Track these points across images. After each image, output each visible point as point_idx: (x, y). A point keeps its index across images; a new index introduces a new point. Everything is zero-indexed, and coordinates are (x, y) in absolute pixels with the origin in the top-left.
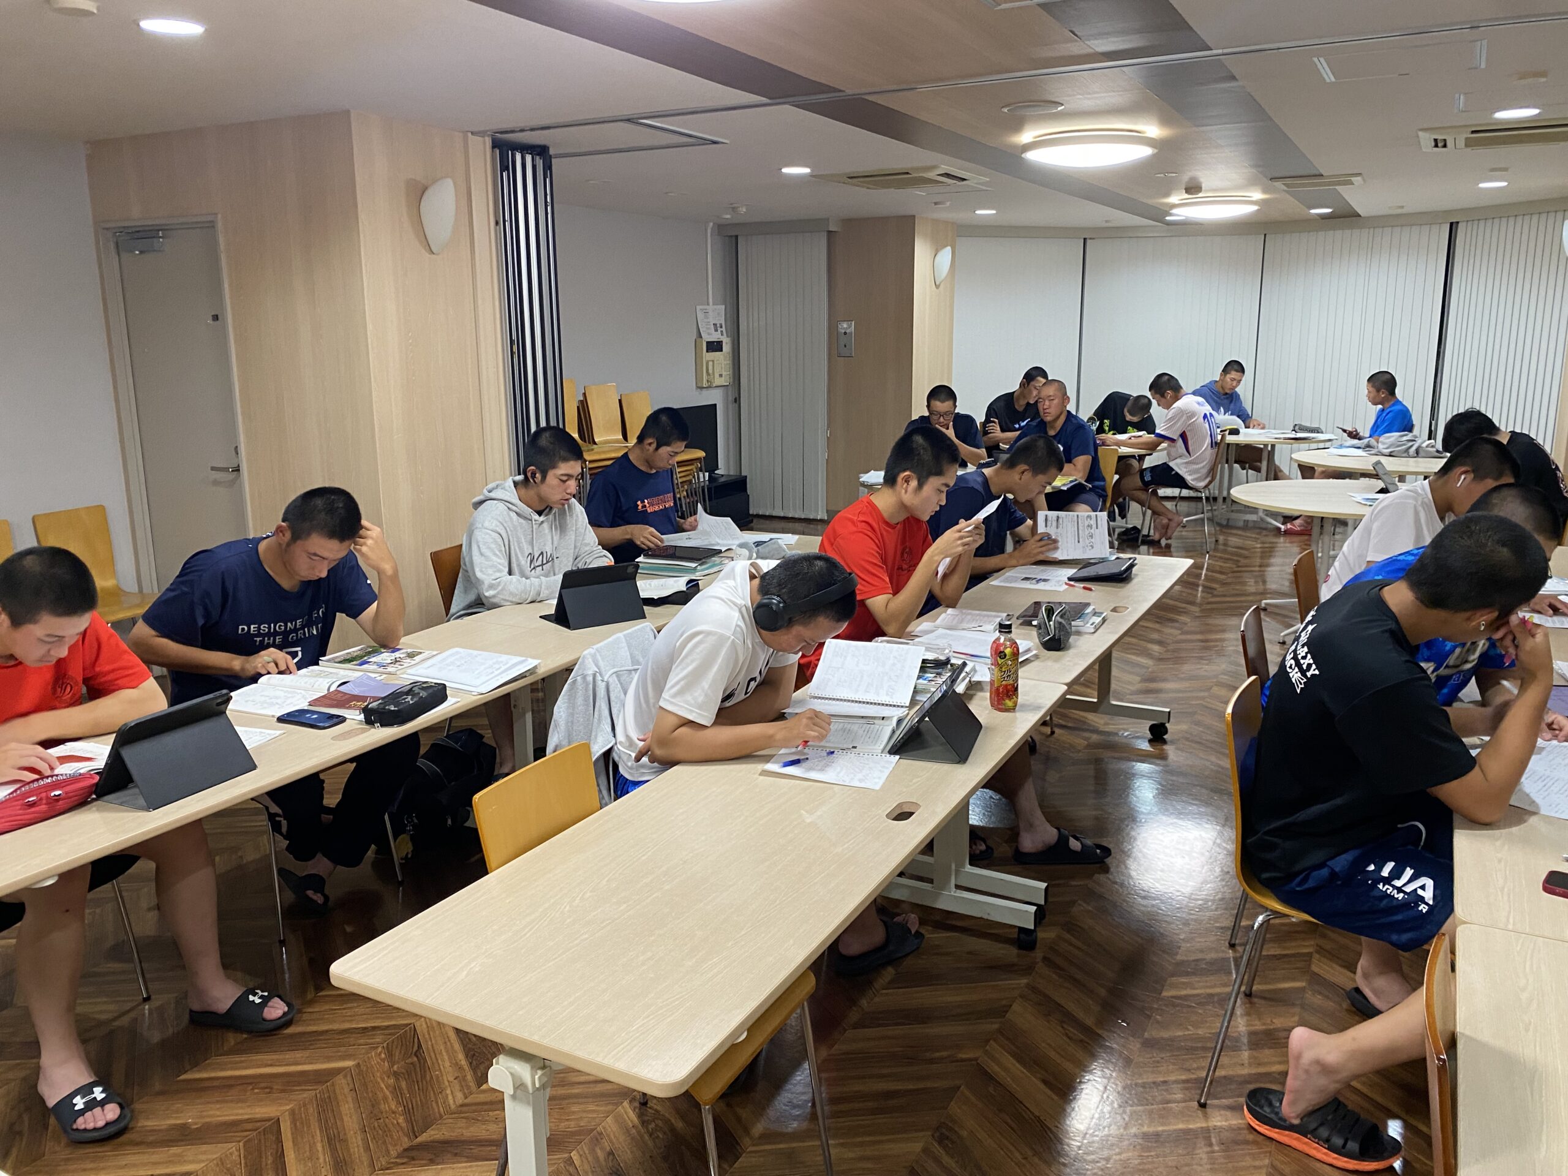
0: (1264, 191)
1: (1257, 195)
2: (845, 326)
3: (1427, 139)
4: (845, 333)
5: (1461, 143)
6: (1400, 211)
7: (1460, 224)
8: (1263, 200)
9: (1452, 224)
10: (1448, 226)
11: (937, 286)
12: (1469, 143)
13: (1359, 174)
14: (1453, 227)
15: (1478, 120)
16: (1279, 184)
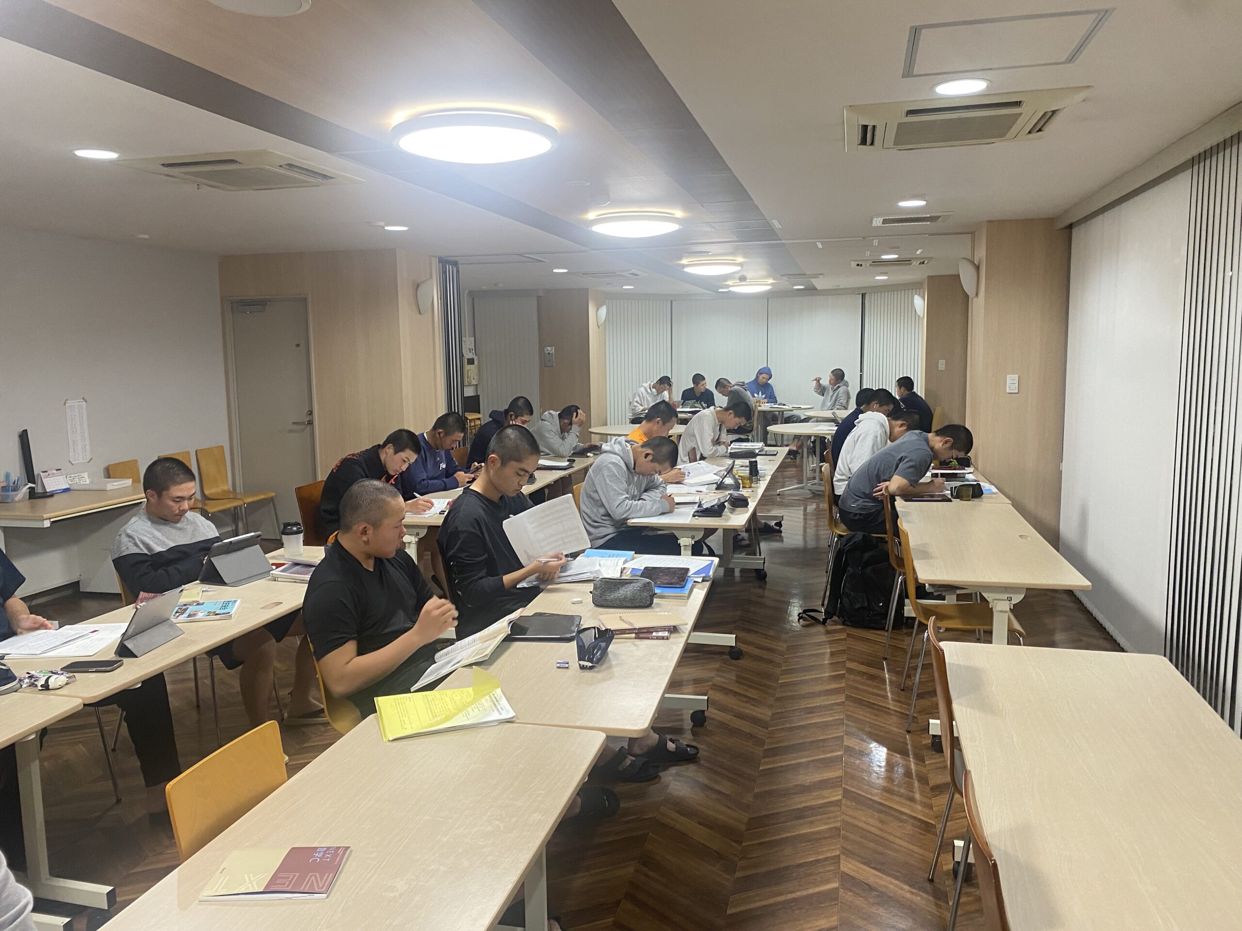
0: (774, 280)
1: (771, 281)
2: (549, 348)
3: (854, 264)
4: (549, 353)
5: (868, 265)
6: (838, 288)
7: (866, 295)
8: (774, 283)
9: (862, 294)
10: (861, 295)
11: (599, 327)
12: (871, 265)
13: (822, 274)
14: (863, 296)
15: (875, 258)
16: (785, 278)
